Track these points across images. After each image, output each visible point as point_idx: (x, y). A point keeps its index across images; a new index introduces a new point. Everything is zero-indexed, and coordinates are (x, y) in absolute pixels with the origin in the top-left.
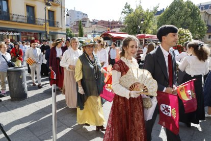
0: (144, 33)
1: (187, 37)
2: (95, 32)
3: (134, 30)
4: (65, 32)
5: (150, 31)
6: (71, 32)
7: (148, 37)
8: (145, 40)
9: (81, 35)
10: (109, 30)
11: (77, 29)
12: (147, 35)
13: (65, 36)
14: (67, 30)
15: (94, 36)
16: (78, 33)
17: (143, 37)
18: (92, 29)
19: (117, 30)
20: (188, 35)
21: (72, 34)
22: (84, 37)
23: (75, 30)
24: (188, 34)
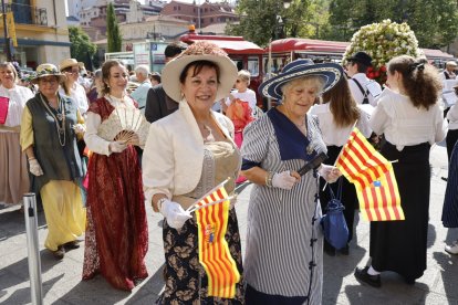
0: (293, 35)
1: (403, 45)
2: (155, 36)
3: (265, 30)
4: (66, 39)
5: (311, 29)
6: (85, 38)
7: (302, 47)
8: (296, 56)
9: (116, 45)
10: (192, 31)
11: (102, 29)
12: (300, 41)
13: (67, 49)
14: (73, 32)
15: (153, 47)
16: (105, 41)
17: (290, 46)
18: (148, 29)
19: (219, 28)
20: (405, 39)
21: (89, 43)
22: (123, 53)
23: (98, 33)
24: (405, 34)
